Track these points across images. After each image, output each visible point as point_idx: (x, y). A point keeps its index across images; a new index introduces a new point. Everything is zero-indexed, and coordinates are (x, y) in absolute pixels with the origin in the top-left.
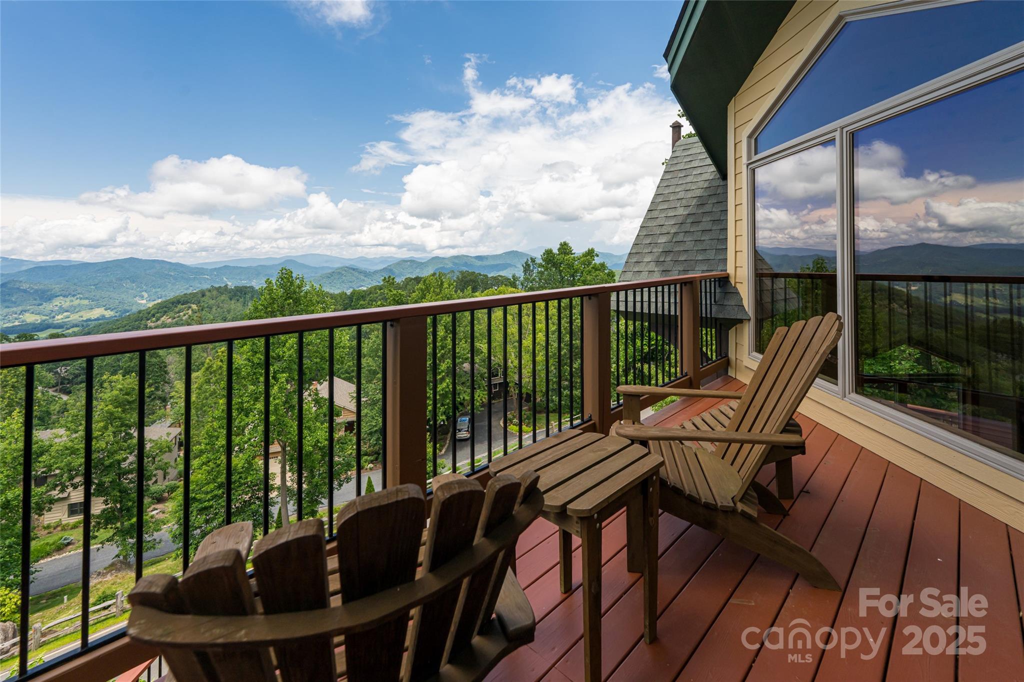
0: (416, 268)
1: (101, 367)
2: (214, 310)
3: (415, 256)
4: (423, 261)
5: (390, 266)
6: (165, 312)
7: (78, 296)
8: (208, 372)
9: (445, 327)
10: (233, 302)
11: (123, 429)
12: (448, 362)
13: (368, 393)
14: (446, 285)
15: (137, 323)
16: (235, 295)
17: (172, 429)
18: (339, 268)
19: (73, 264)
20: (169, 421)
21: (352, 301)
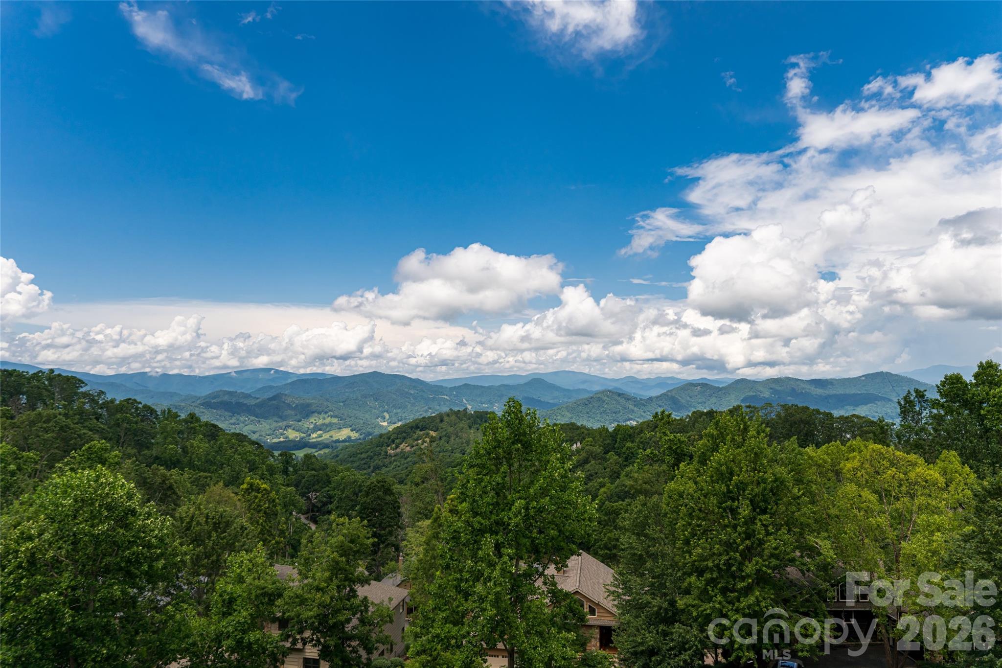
0: (710, 396)
1: (341, 499)
2: (452, 439)
3: (709, 377)
4: (721, 386)
5: (671, 391)
6: (405, 438)
7: (330, 413)
8: (436, 524)
9: (751, 501)
10: (472, 431)
11: (347, 583)
12: (757, 562)
13: (631, 589)
14: (752, 432)
15: (378, 449)
16: (475, 423)
17: (400, 589)
18: (597, 393)
19: (328, 377)
20: (399, 578)
21: (616, 441)
